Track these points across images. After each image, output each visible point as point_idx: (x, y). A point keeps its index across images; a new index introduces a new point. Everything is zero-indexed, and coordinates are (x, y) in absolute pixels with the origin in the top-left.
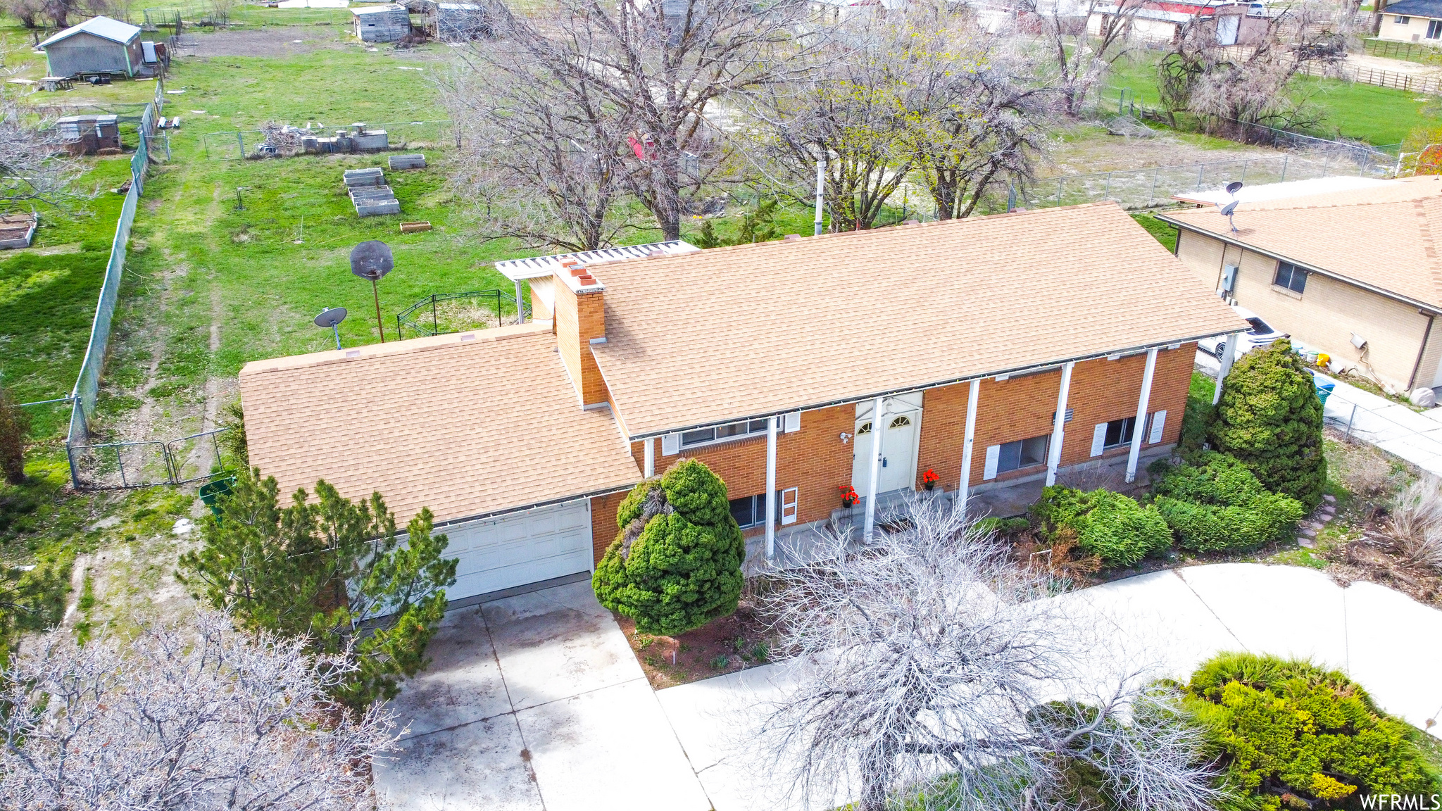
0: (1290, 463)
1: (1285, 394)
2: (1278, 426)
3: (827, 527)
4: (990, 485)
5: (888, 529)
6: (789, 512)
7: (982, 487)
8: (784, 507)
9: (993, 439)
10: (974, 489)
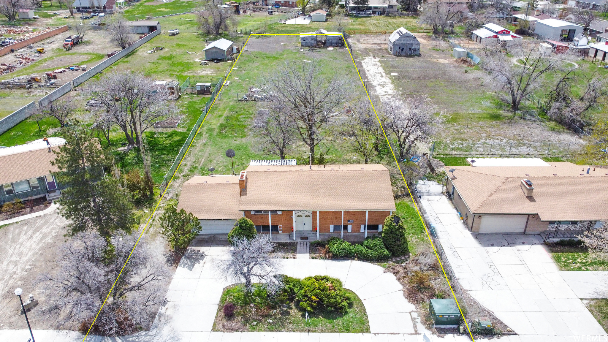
2: (388, 234)
3: (290, 235)
4: (332, 234)
5: (302, 238)
6: (281, 230)
7: (330, 234)
8: (279, 229)
9: (332, 223)
10: (328, 234)
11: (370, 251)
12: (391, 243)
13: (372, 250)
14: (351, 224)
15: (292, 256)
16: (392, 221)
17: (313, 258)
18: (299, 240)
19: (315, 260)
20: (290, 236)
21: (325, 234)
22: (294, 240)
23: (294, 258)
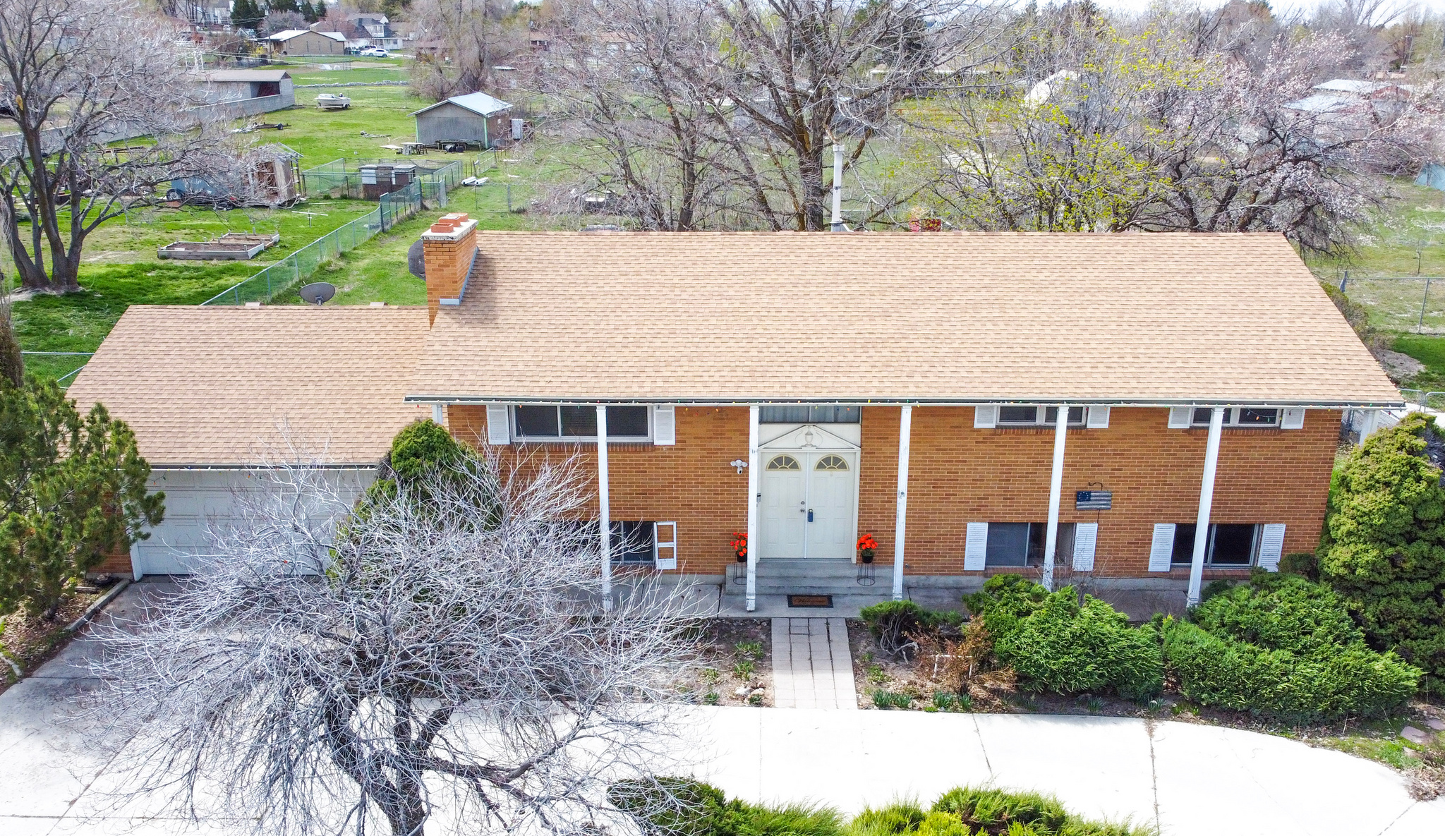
0: (1416, 608)
1: (1404, 494)
2: (1392, 545)
3: (721, 586)
4: (977, 581)
5: (794, 601)
6: (666, 554)
7: (964, 580)
8: (658, 545)
9: (976, 512)
10: (950, 580)
11: (1268, 657)
12: (1406, 603)
13: (1287, 655)
14: (1097, 516)
15: (741, 690)
16: (1412, 451)
17: (883, 704)
18: (780, 611)
19: (896, 715)
20: (726, 590)
21: (933, 579)
22: (751, 605)
23: (757, 702)
